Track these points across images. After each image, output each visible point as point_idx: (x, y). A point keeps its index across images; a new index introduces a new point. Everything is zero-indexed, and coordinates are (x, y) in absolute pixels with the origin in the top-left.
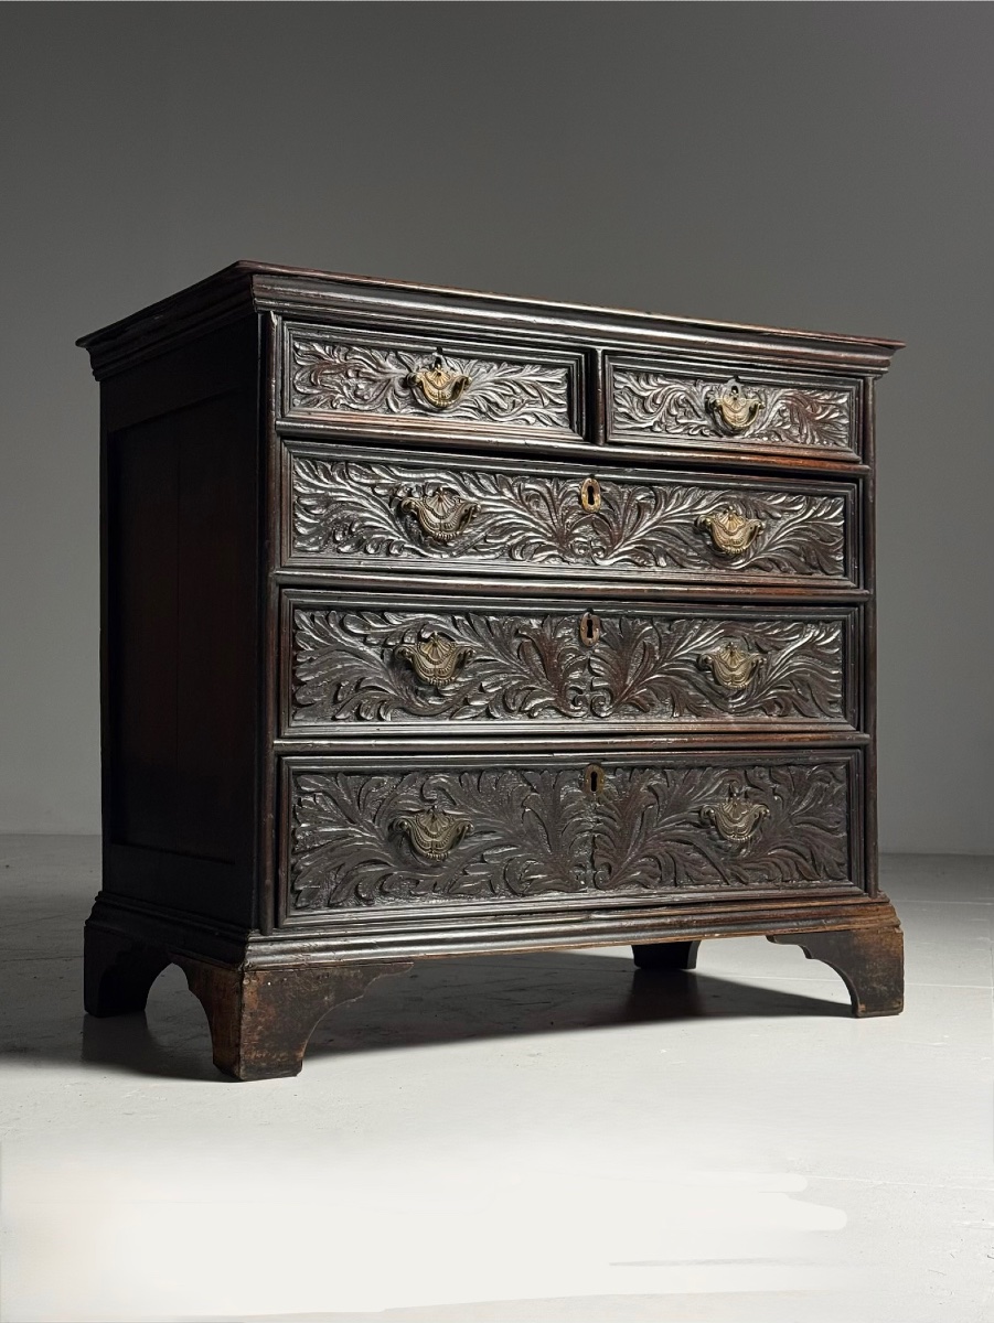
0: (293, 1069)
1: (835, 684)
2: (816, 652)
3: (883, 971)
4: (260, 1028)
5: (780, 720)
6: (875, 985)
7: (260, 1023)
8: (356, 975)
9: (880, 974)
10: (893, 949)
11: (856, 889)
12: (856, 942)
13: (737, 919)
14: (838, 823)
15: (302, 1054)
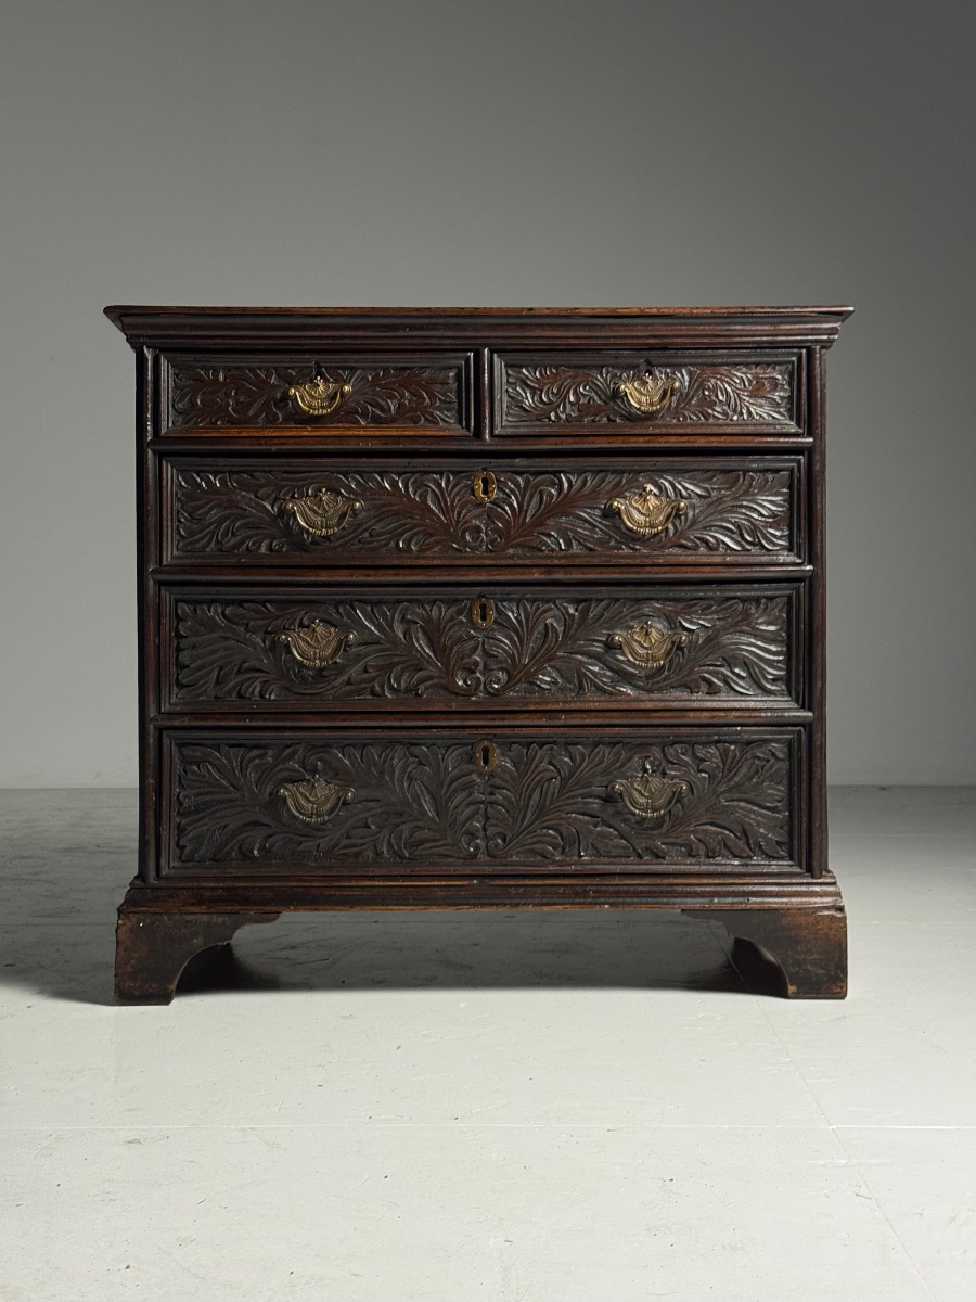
0: (163, 999)
1: (779, 661)
2: (753, 628)
3: (820, 953)
4: (133, 962)
5: (708, 697)
6: (809, 968)
7: (133, 958)
8: (224, 923)
9: (815, 956)
10: (832, 932)
11: (797, 870)
12: (784, 922)
13: (641, 892)
14: (779, 801)
15: (173, 987)
